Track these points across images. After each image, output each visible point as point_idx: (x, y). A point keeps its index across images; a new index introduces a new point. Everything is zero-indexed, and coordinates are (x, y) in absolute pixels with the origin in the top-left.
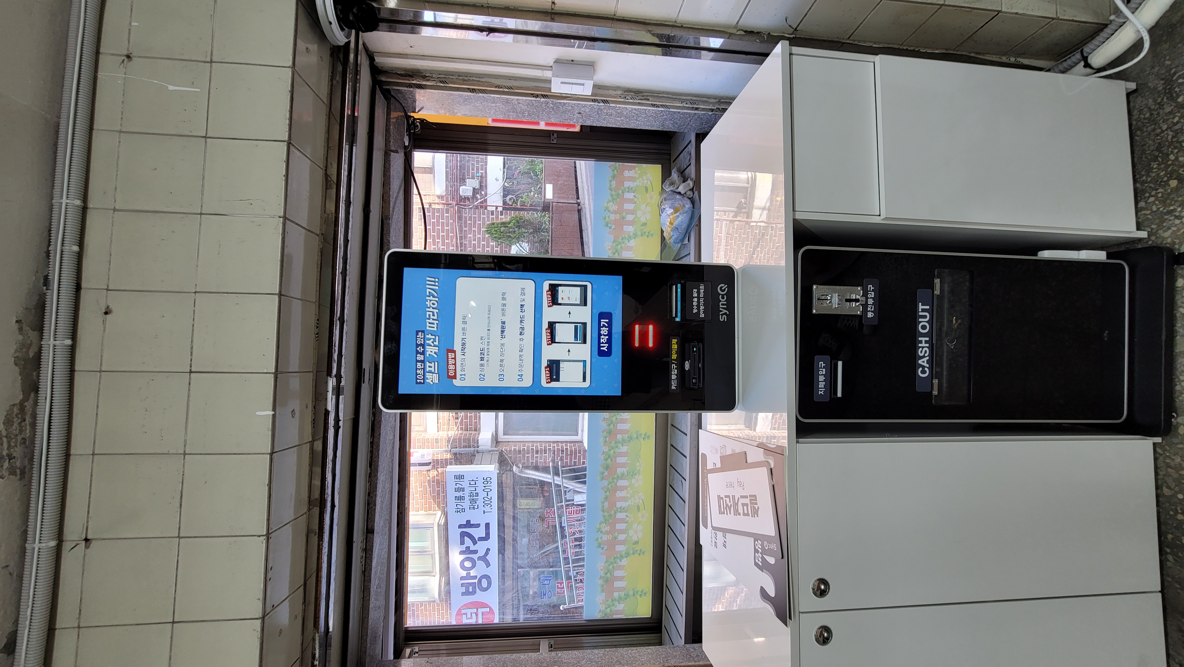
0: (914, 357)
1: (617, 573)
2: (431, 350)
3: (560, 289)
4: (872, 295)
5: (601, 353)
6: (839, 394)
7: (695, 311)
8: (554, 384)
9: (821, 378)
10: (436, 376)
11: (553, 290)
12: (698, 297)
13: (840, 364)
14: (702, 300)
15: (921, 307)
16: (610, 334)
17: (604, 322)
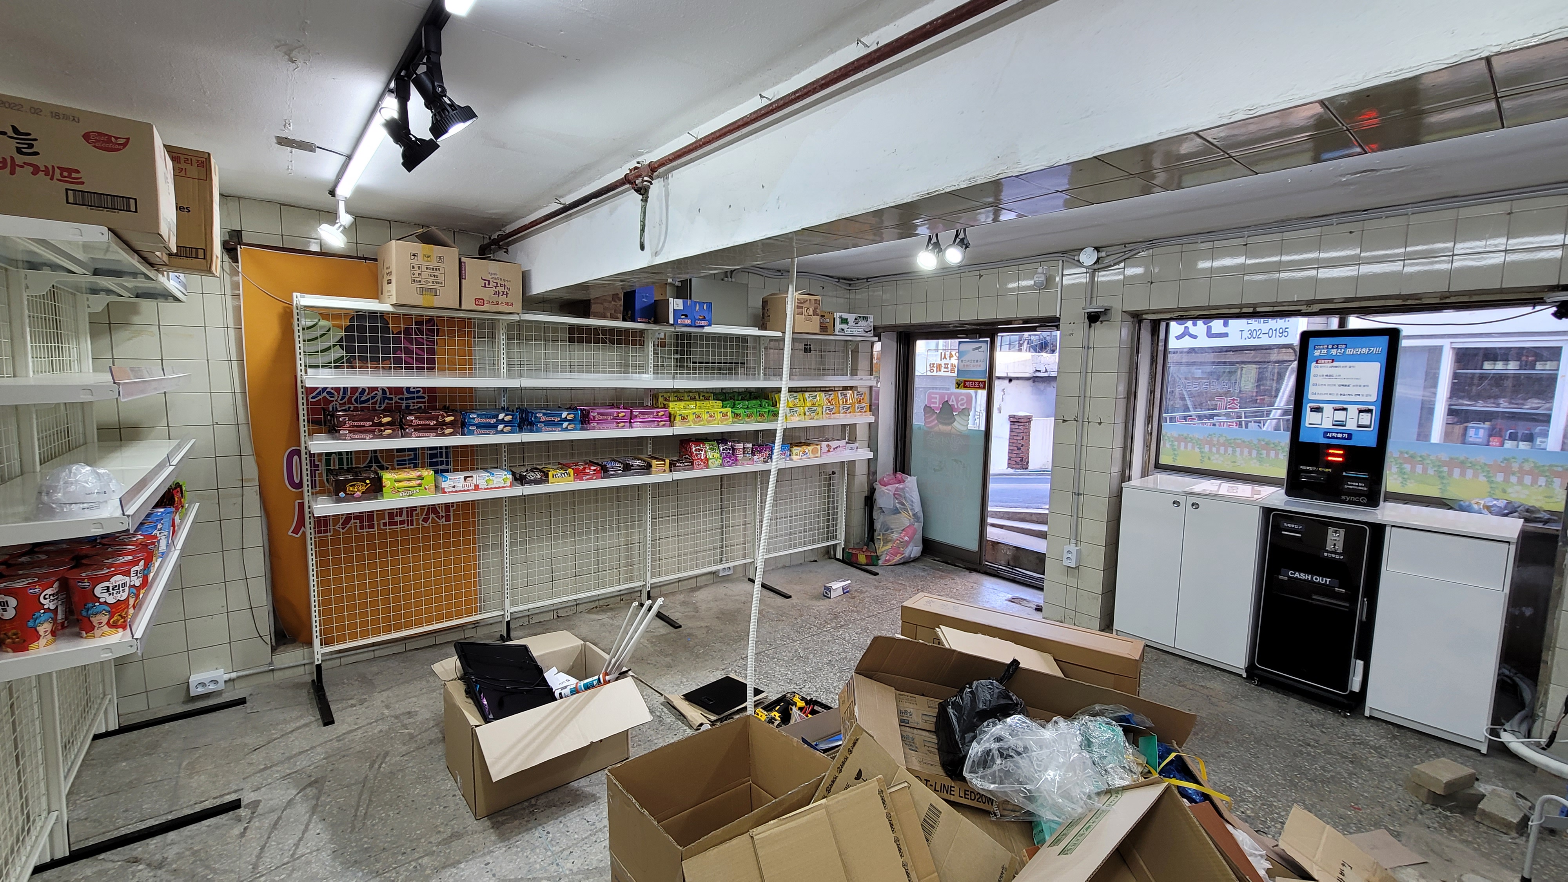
0: (1300, 571)
1: (1190, 445)
2: (1334, 352)
3: (1370, 414)
4: (1337, 557)
5: (1325, 433)
6: (1283, 532)
7: (1349, 483)
8: (1309, 409)
9: (1293, 526)
10: (1318, 354)
11: (1369, 411)
12: (1358, 486)
13: (1300, 535)
14: (1356, 487)
15: (1328, 580)
16: (1337, 438)
17: (1346, 435)
